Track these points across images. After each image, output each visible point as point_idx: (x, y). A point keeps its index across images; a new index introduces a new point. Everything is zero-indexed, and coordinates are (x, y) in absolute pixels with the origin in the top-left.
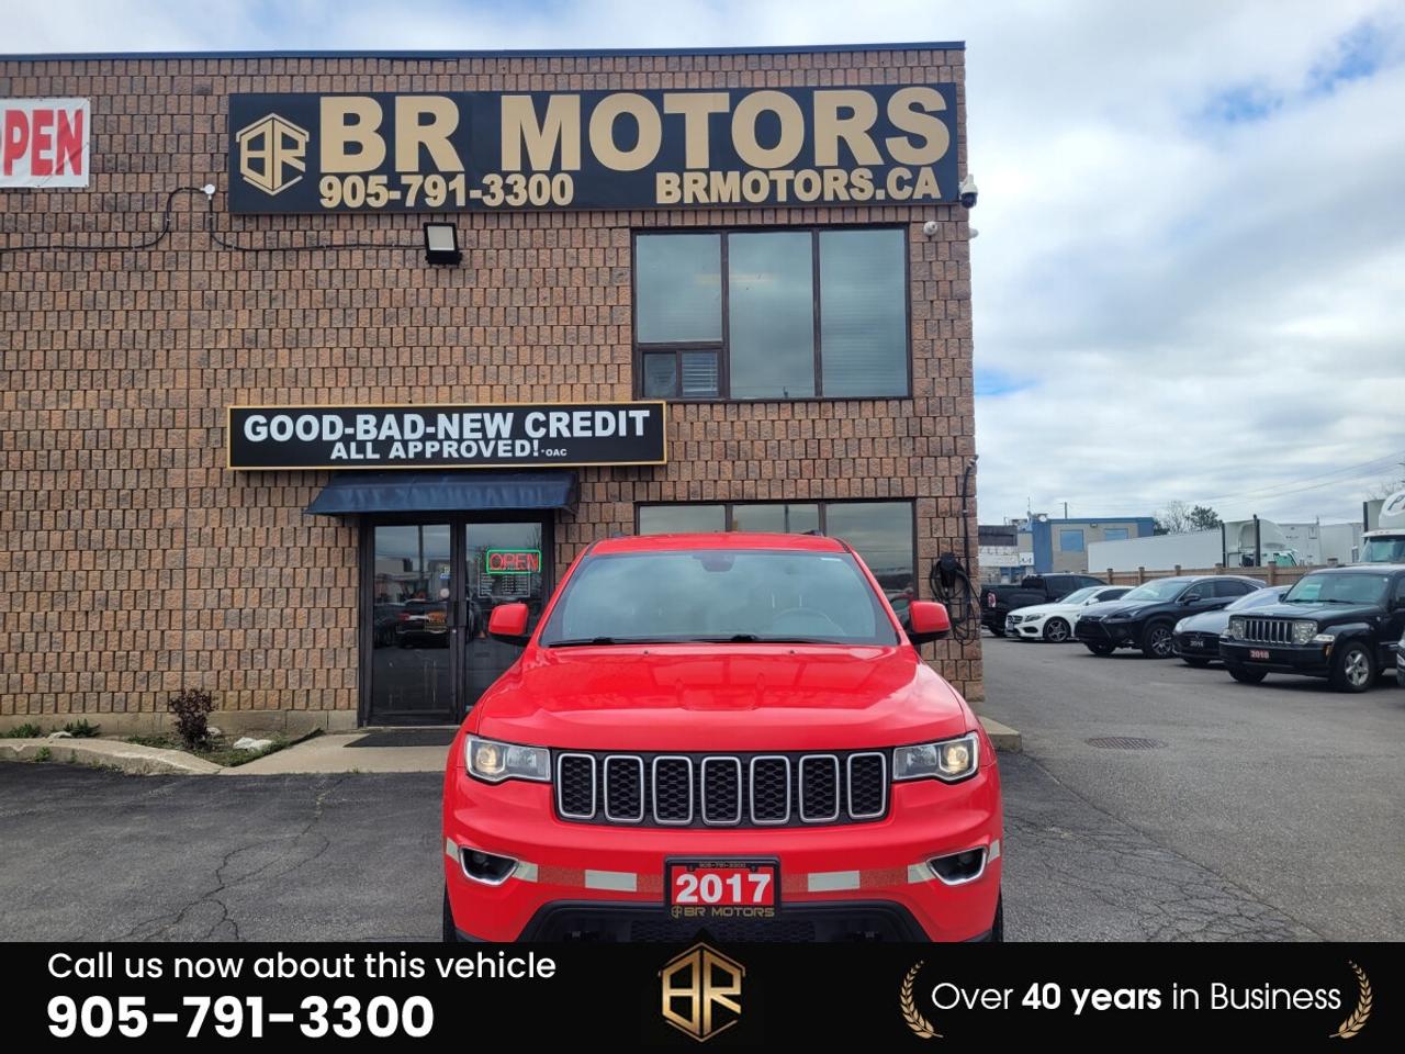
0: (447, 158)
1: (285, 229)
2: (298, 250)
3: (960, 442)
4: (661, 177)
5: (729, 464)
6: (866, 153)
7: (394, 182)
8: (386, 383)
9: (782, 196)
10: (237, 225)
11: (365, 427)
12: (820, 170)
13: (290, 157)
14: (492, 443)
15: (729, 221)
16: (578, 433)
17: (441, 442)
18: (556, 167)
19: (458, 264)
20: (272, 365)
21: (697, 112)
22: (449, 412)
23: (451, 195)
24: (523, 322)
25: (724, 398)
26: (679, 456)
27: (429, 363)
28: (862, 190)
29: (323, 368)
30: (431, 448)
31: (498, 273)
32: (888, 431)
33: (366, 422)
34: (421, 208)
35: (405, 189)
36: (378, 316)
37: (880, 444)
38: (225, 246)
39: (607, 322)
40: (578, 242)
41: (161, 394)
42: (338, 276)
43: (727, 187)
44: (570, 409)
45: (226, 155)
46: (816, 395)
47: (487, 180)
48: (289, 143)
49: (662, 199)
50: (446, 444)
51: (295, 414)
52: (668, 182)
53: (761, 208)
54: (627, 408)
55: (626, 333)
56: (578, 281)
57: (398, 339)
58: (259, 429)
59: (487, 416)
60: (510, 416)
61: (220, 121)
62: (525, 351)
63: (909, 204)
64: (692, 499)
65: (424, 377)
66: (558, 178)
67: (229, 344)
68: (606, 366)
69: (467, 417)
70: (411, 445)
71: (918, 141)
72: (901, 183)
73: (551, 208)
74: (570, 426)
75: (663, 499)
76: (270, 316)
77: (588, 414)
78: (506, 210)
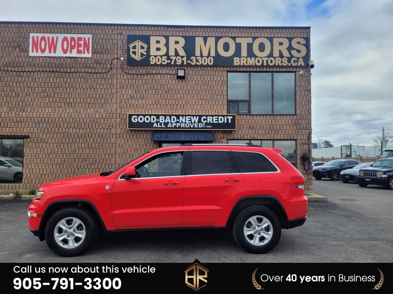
0: (182, 52)
1: (141, 69)
2: (144, 74)
3: (308, 126)
4: (235, 59)
5: (251, 130)
6: (286, 54)
7: (169, 58)
8: (166, 108)
9: (265, 64)
10: (129, 68)
11: (162, 119)
12: (275, 58)
13: (143, 51)
14: (193, 124)
15: (252, 70)
16: (214, 122)
17: (180, 123)
18: (209, 55)
19: (184, 79)
20: (137, 103)
21: (244, 42)
22: (182, 116)
23: (183, 62)
24: (200, 94)
26: (239, 128)
27: (176, 104)
28: (285, 63)
29: (150, 104)
30: (178, 125)
31: (194, 81)
32: (290, 123)
33: (162, 118)
34: (175, 65)
35: (171, 60)
36: (164, 91)
37: (288, 126)
38: (126, 73)
39: (221, 94)
40: (214, 74)
41: (109, 110)
42: (154, 81)
43: (251, 61)
44: (213, 116)
45: (126, 50)
46: (272, 113)
47: (192, 58)
48: (142, 48)
49: (235, 64)
50: (182, 124)
51: (144, 116)
52: (237, 60)
53: (260, 67)
54: (227, 116)
55: (225, 97)
56: (214, 84)
57: (169, 97)
58: (135, 119)
59: (192, 117)
60: (198, 117)
61: (124, 41)
62: (200, 101)
63: (296, 67)
64: (241, 139)
65: (175, 107)
66: (209, 58)
67: (127, 98)
68: (220, 105)
69: (187, 117)
70: (173, 124)
71: (299, 51)
72: (294, 61)
73: (208, 66)
74: (212, 120)
75: (235, 139)
76: (137, 91)
77: (217, 117)
78: (196, 66)
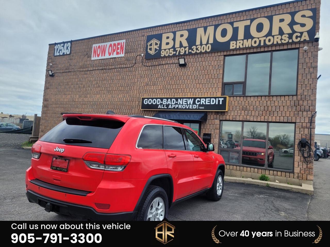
0: (185, 44)
1: (155, 62)
2: (156, 66)
3: (311, 107)
4: (231, 43)
5: (243, 112)
6: (287, 30)
7: (175, 50)
8: (170, 92)
9: (262, 44)
10: (147, 61)
12: (273, 36)
13: (156, 47)
15: (248, 51)
16: (207, 103)
17: (178, 105)
18: (207, 43)
19: (186, 66)
20: (150, 89)
21: (241, 26)
22: (180, 98)
23: (185, 51)
24: (198, 79)
25: (244, 95)
26: (231, 109)
27: (178, 88)
28: (285, 40)
29: (159, 89)
30: (177, 106)
31: (194, 68)
33: (165, 101)
34: (179, 55)
35: (176, 51)
36: (170, 78)
37: (286, 108)
38: (144, 66)
39: (217, 78)
40: (211, 60)
41: (132, 95)
42: (163, 70)
43: (248, 43)
44: (205, 98)
45: (146, 48)
46: (269, 94)
47: (193, 47)
48: (156, 44)
49: (231, 48)
50: (179, 105)
51: (152, 99)
52: (233, 43)
53: (257, 47)
54: (218, 98)
55: (221, 80)
56: (211, 68)
57: (173, 83)
58: (146, 102)
59: (188, 99)
60: (193, 99)
61: (145, 41)
62: (198, 85)
63: (300, 42)
64: (233, 120)
65: (177, 91)
66: (208, 45)
67: (144, 85)
68: (215, 88)
69: (184, 99)
70: (173, 105)
71: (303, 25)
72: (297, 37)
73: (206, 52)
74: (205, 102)
75: (226, 120)
76: (151, 79)
77: (209, 99)
78: (196, 54)
